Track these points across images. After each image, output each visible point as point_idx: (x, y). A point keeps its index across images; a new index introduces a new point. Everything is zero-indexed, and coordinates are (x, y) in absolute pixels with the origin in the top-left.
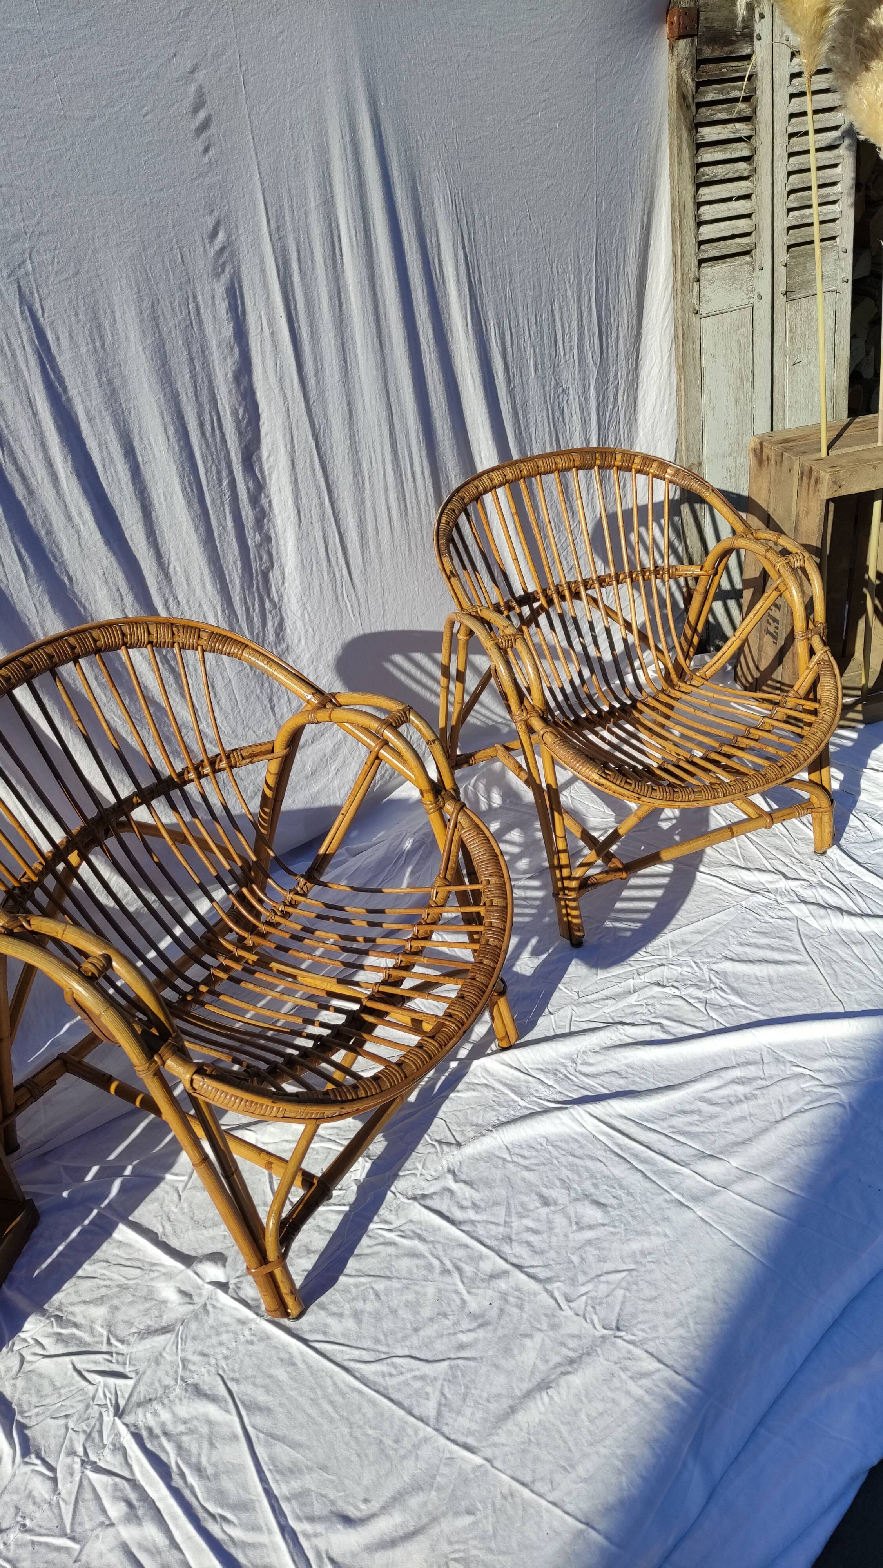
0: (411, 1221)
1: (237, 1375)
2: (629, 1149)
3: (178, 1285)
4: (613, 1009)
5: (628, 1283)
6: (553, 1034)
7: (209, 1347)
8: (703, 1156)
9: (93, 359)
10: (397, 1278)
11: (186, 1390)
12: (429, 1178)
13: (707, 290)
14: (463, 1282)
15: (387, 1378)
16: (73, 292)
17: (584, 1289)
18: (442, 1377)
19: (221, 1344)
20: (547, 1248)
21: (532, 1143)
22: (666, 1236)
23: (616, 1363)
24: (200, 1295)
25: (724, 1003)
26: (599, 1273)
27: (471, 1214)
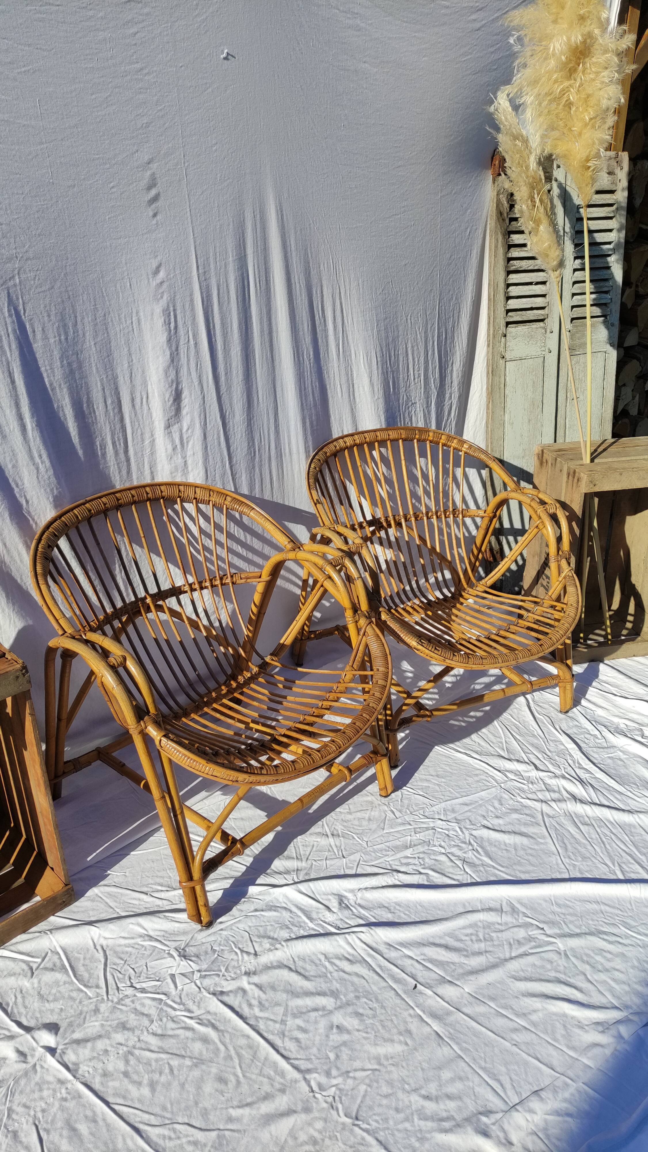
0: (209, 1012)
1: (49, 1126)
2: (388, 970)
3: (17, 1046)
4: (392, 858)
5: (371, 1080)
6: (342, 873)
7: (31, 1100)
8: (443, 981)
9: (58, 347)
10: (190, 1057)
11: (7, 1136)
12: (229, 978)
13: (511, 343)
14: (241, 1067)
15: (167, 1141)
16: (47, 301)
17: (334, 1082)
18: (210, 1144)
19: (42, 1098)
20: (311, 1045)
21: (314, 958)
22: (406, 1044)
23: (351, 1147)
24: (33, 1056)
25: (477, 862)
26: (349, 1069)
27: (257, 1011)
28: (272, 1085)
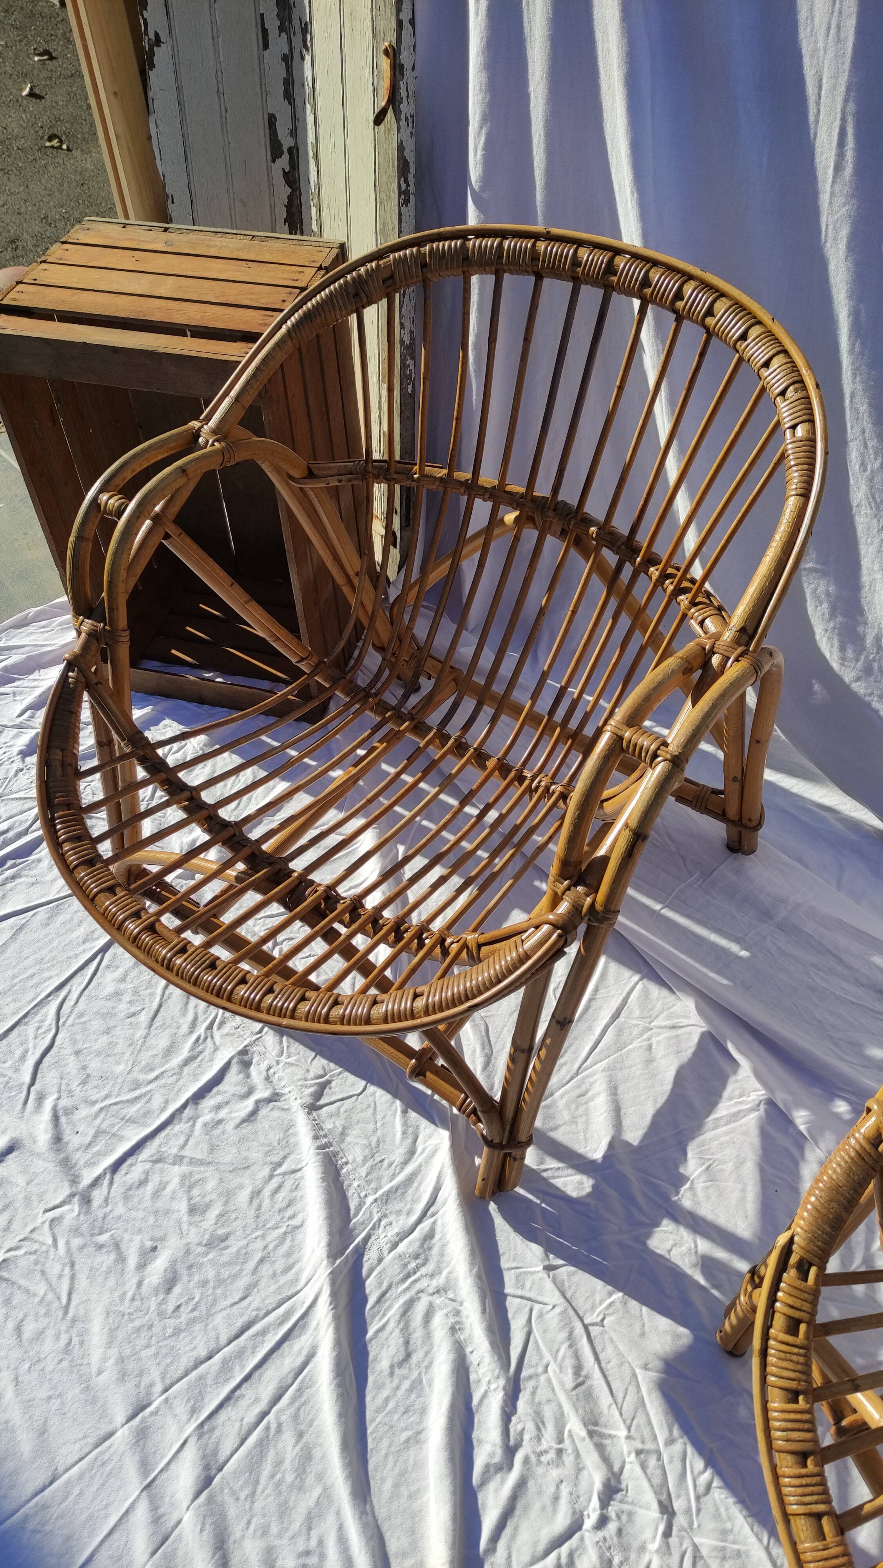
0: (216, 1049)
2: (251, 1349)
5: (49, 1304)
6: (500, 1263)
8: (213, 1466)
10: (147, 1035)
12: (271, 1071)
14: (116, 1103)
17: (61, 1243)
18: (14, 1076)
20: (130, 1205)
21: (296, 1206)
22: (100, 1372)
26: (77, 1267)
27: (207, 1117)
28: (77, 1150)
